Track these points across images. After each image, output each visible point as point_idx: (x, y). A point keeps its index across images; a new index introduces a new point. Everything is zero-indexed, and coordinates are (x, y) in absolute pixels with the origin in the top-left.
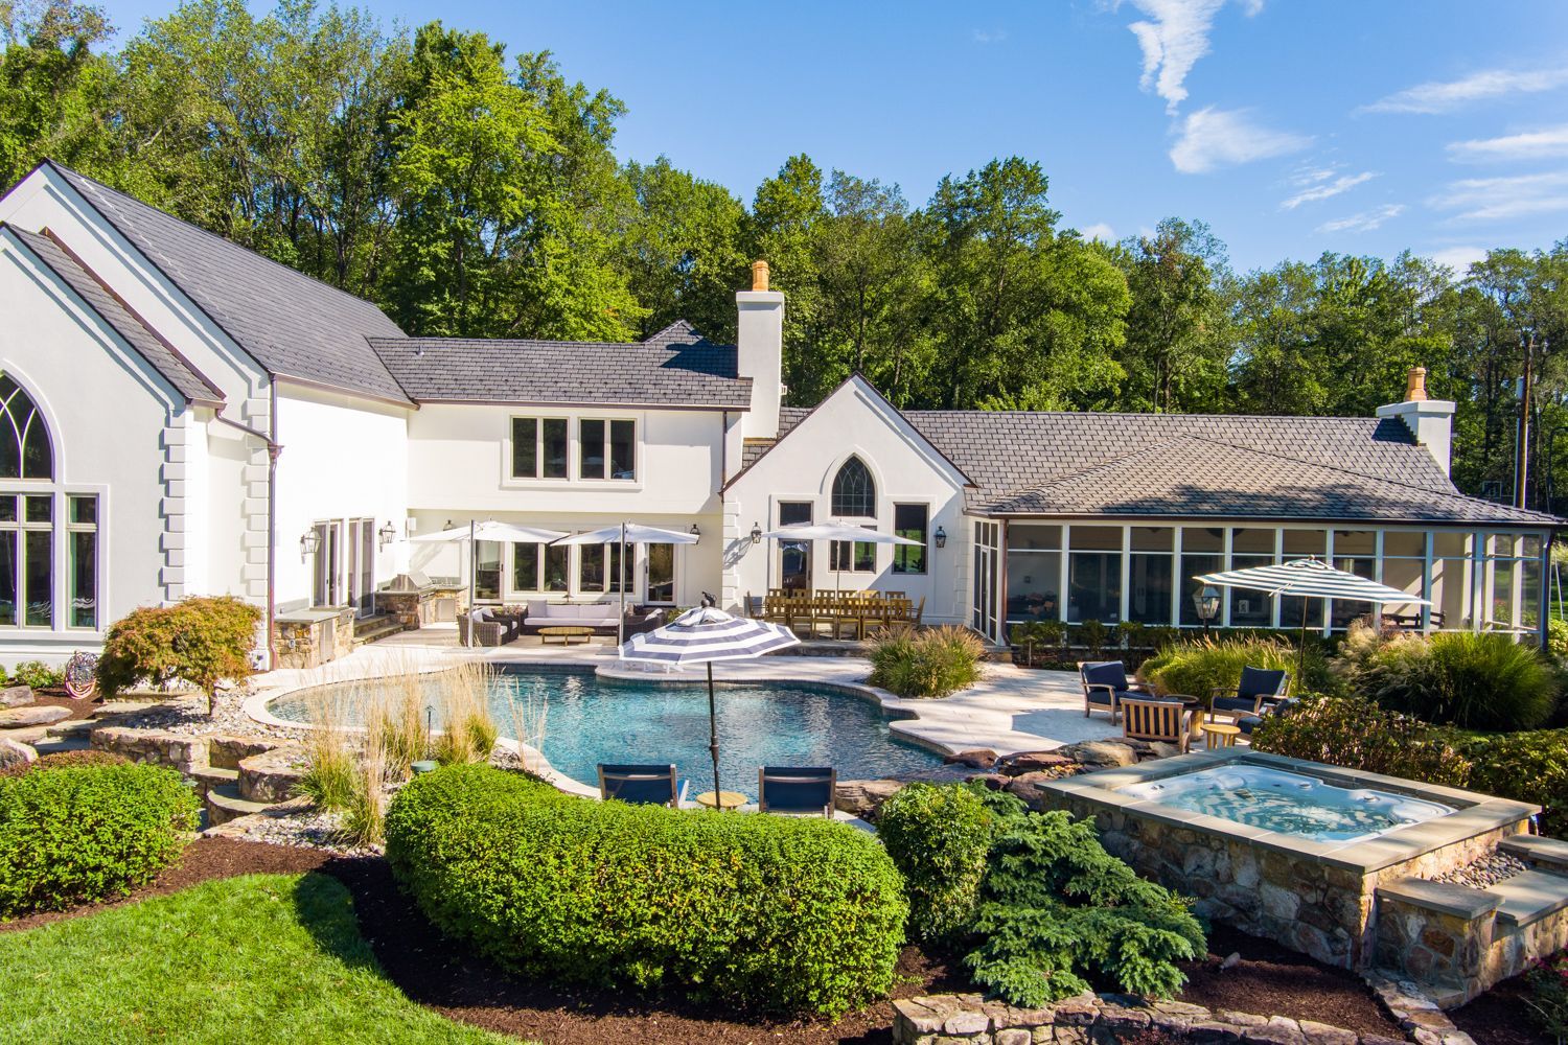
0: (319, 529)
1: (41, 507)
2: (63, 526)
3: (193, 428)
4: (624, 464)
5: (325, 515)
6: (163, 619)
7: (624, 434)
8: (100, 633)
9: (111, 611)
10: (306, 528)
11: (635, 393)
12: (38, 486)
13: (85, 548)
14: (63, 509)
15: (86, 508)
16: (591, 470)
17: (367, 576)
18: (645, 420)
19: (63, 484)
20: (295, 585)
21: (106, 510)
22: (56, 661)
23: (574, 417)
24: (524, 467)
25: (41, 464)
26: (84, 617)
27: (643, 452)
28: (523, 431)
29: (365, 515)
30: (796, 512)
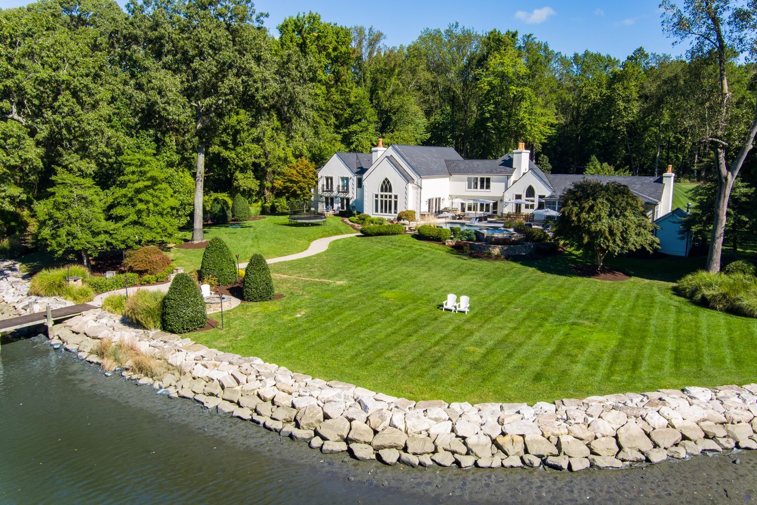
0: (430, 200)
1: (390, 197)
2: (393, 200)
3: (410, 186)
4: (488, 187)
5: (430, 197)
6: (404, 212)
7: (488, 180)
8: (397, 215)
9: (399, 212)
10: (427, 199)
11: (491, 172)
12: (390, 194)
13: (396, 202)
14: (393, 197)
15: (396, 197)
16: (482, 187)
17: (439, 207)
18: (492, 177)
19: (393, 193)
20: (425, 208)
21: (398, 197)
22: (392, 218)
23: (479, 177)
24: (469, 187)
25: (390, 190)
26: (395, 213)
27: (492, 184)
28: (469, 180)
29: (439, 197)
30: (518, 197)
